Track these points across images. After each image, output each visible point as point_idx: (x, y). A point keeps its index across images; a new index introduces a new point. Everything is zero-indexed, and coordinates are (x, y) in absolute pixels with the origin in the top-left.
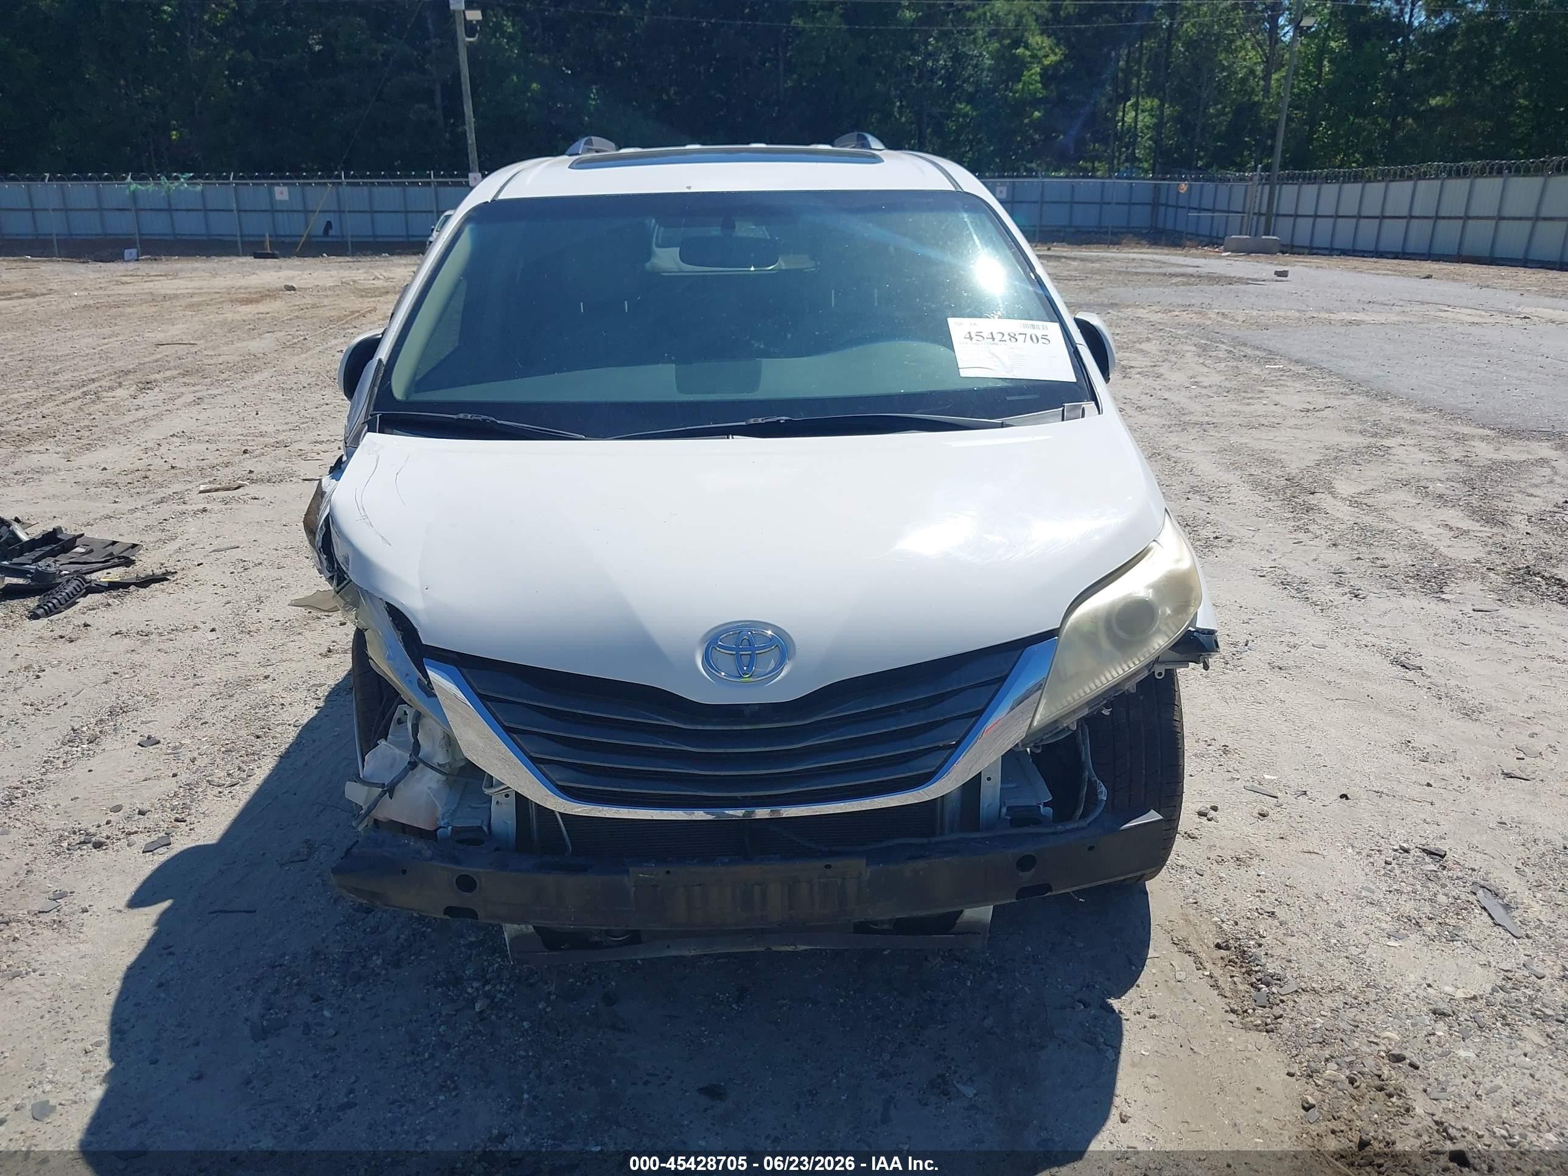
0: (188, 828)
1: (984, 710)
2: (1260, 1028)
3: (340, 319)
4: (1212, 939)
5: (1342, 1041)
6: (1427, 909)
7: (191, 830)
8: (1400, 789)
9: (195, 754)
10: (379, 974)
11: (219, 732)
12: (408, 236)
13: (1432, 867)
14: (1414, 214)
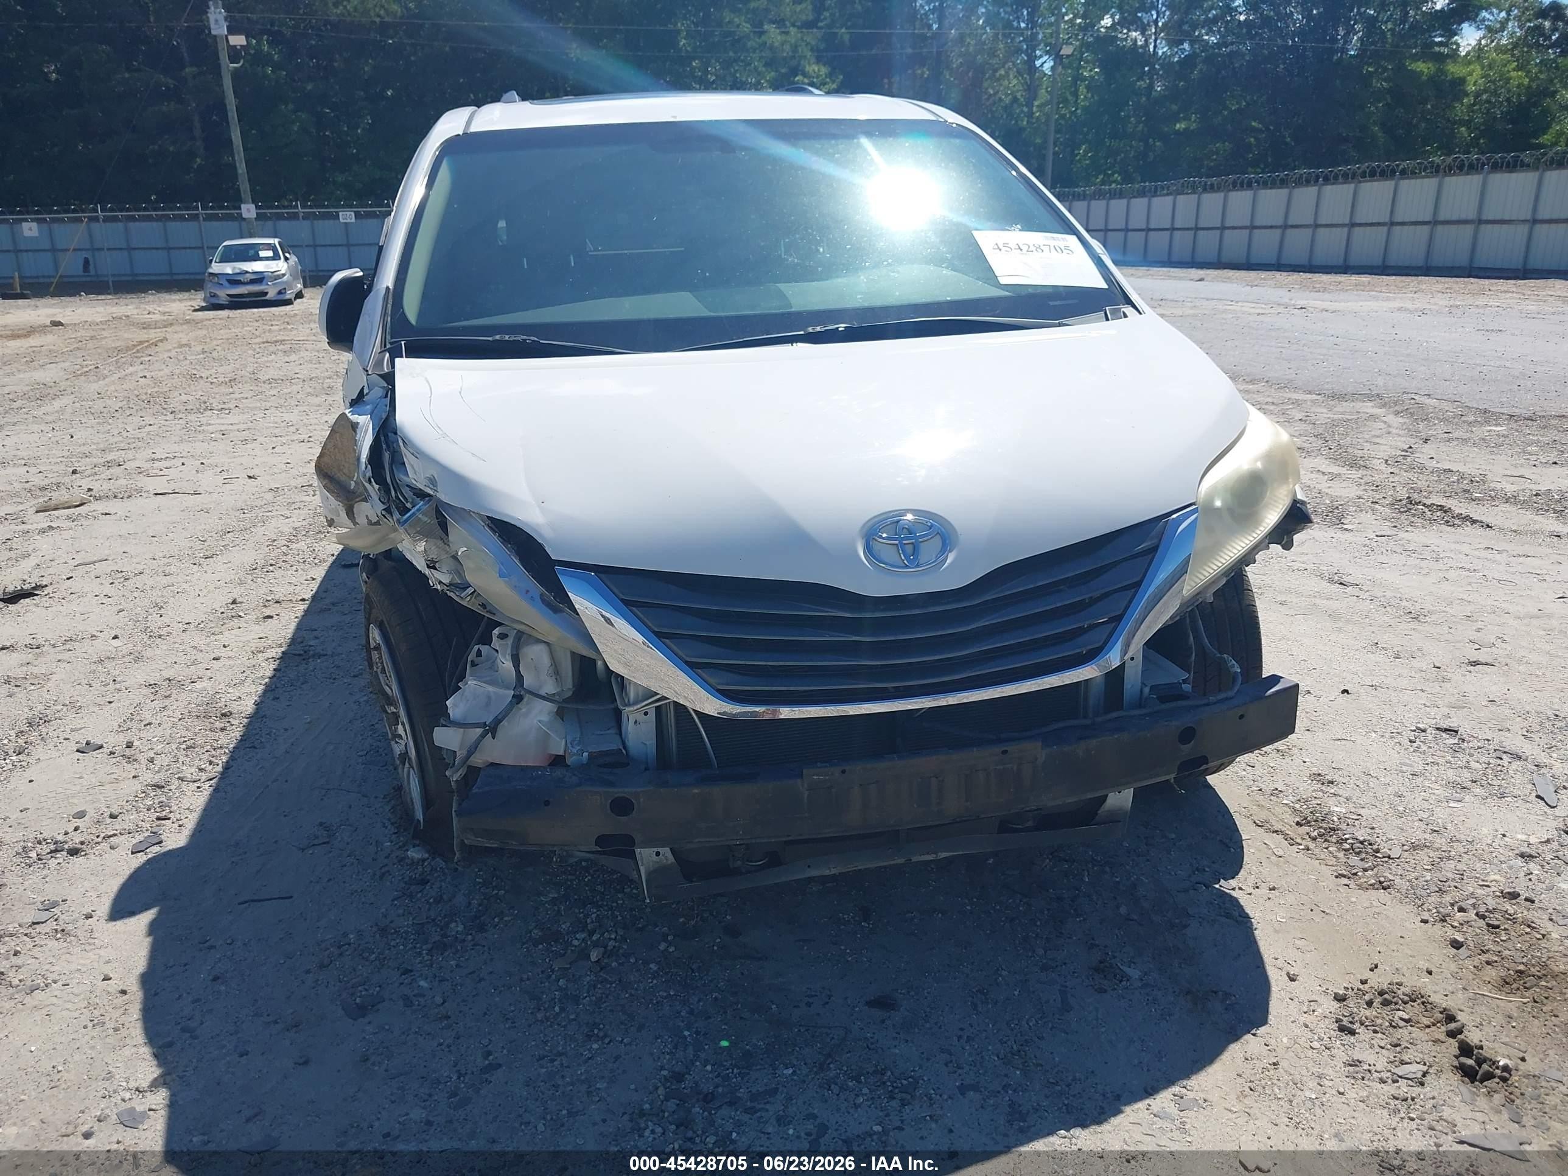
0: (176, 825)
1: (1141, 581)
2: (1376, 886)
3: (128, 349)
4: (1292, 819)
5: (1456, 887)
6: (1466, 774)
7: (180, 826)
8: (1389, 681)
9: (151, 754)
10: (464, 941)
11: (170, 732)
12: (172, 274)
13: (1452, 741)
14: (1176, 226)
